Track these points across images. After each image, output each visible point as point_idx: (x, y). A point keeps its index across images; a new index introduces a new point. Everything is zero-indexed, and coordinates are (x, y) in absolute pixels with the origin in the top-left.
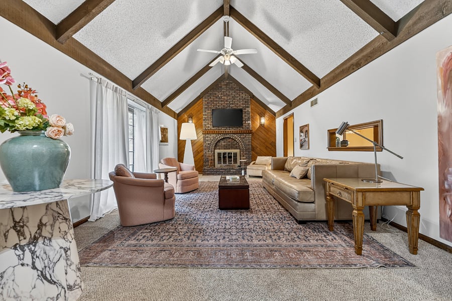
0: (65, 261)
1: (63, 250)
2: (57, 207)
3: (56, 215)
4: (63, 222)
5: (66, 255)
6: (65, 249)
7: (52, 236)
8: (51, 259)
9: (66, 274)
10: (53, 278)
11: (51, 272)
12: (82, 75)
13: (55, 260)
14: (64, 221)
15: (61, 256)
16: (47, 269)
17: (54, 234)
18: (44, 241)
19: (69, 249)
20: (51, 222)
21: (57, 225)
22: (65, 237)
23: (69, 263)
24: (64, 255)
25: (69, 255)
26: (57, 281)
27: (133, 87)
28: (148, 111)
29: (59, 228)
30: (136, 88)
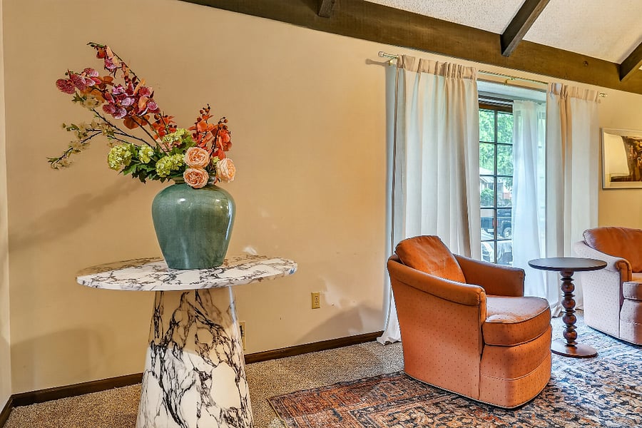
0: (199, 394)
1: (197, 375)
2: (196, 299)
3: (194, 313)
4: (203, 328)
5: (202, 384)
6: (201, 374)
7: (184, 345)
8: (180, 382)
9: (199, 416)
10: (178, 413)
11: (177, 402)
12: (369, 62)
13: (185, 386)
14: (208, 326)
15: (194, 383)
16: (173, 393)
17: (187, 342)
18: (174, 350)
19: (211, 377)
20: (185, 322)
21: (193, 330)
22: (205, 354)
23: (206, 400)
24: (198, 382)
25: (209, 387)
26: (183, 422)
27: (504, 47)
28: (554, 100)
29: (196, 335)
30: (512, 48)
